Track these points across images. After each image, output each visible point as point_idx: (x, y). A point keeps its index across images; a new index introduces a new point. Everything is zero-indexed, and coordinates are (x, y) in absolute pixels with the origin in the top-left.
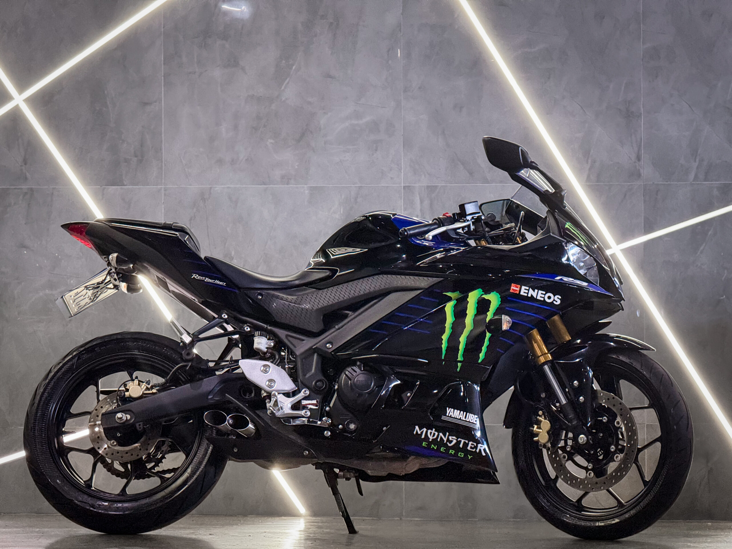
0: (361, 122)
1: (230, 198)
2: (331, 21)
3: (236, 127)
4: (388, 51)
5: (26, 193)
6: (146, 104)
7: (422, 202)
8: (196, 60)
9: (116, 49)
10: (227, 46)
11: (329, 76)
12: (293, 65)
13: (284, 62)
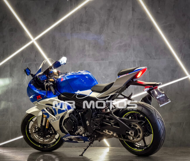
0: (122, 44)
1: (88, 65)
2: (114, 18)
3: (89, 46)
4: (129, 26)
5: (36, 65)
6: (66, 41)
7: (138, 65)
8: (79, 29)
9: (58, 27)
10: (87, 25)
11: (113, 32)
12: (104, 30)
13: (101, 29)
